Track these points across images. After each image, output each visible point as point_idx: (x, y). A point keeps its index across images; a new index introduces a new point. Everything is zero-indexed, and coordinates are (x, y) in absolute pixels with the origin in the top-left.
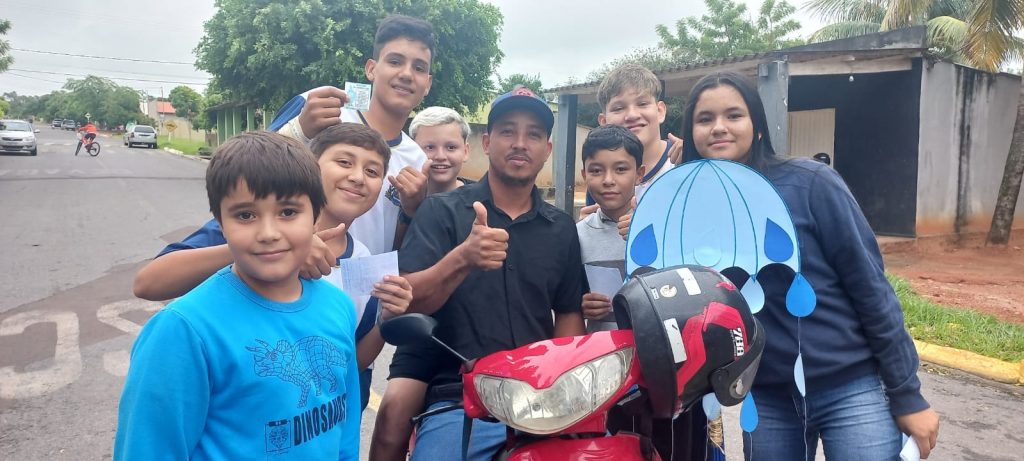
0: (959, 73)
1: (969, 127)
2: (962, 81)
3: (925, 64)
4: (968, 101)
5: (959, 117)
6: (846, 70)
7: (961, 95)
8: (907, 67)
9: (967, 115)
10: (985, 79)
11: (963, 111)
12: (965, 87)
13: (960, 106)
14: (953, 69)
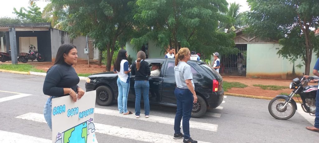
0: (60, 32)
1: (64, 42)
2: (61, 33)
3: (51, 30)
4: (63, 37)
5: (61, 40)
6: (32, 30)
7: (61, 36)
8: (48, 30)
9: (63, 39)
10: (67, 33)
11: (62, 39)
12: (62, 34)
13: (61, 37)
14: (58, 31)
